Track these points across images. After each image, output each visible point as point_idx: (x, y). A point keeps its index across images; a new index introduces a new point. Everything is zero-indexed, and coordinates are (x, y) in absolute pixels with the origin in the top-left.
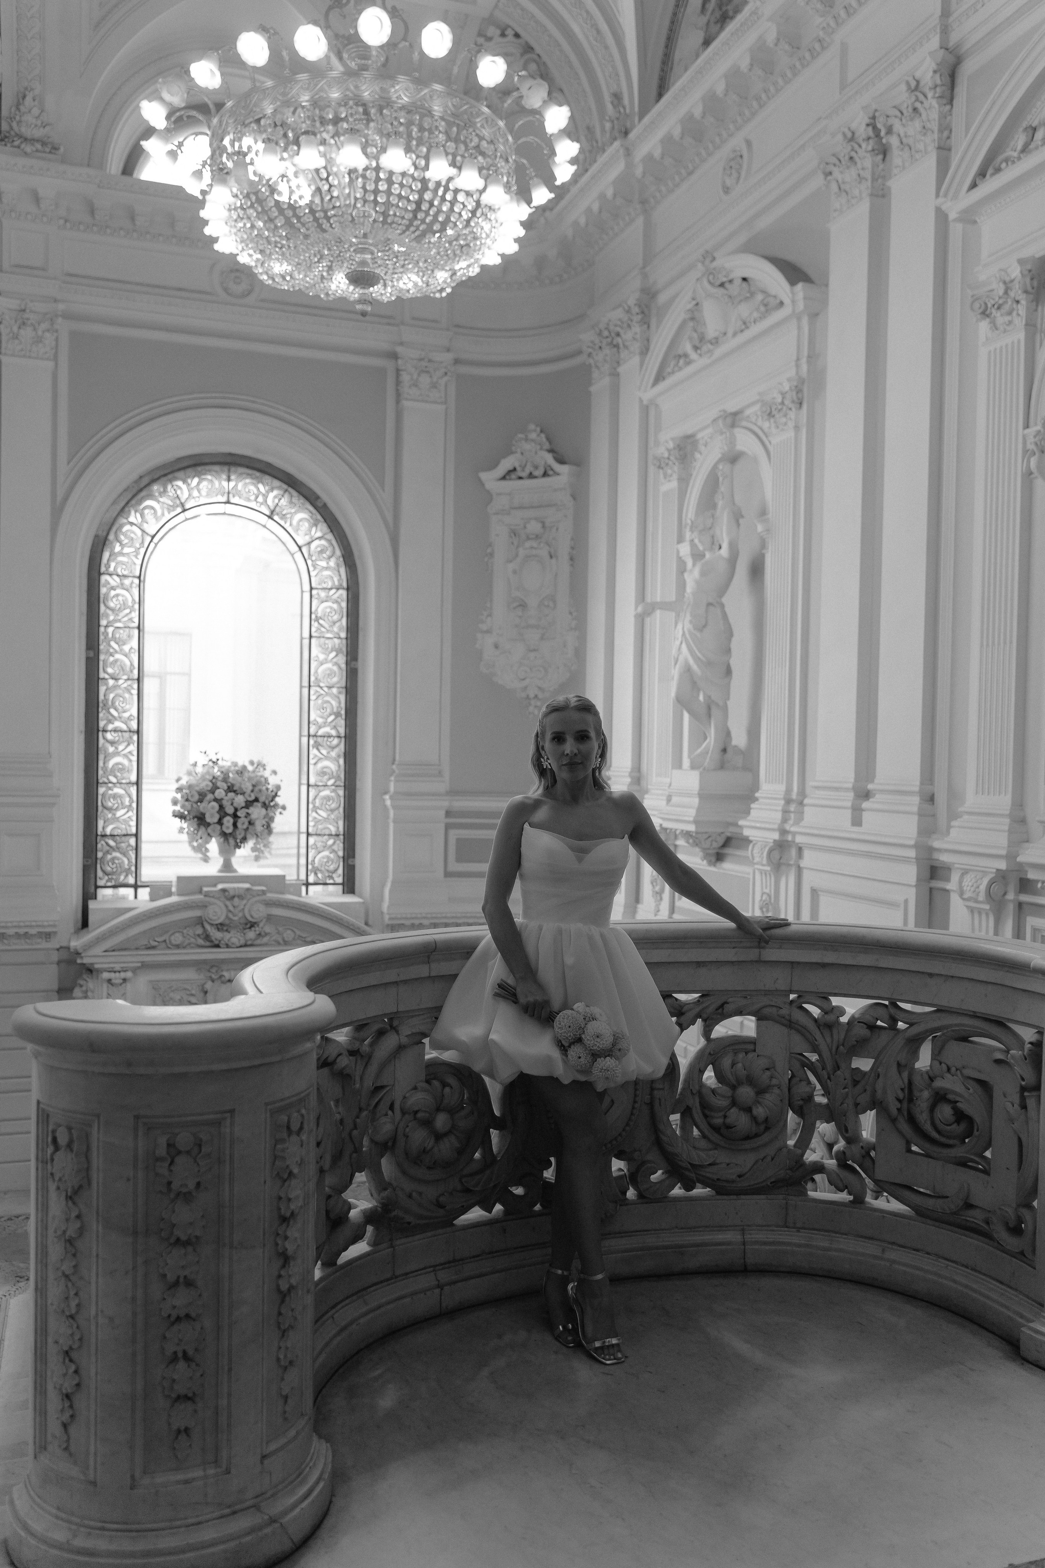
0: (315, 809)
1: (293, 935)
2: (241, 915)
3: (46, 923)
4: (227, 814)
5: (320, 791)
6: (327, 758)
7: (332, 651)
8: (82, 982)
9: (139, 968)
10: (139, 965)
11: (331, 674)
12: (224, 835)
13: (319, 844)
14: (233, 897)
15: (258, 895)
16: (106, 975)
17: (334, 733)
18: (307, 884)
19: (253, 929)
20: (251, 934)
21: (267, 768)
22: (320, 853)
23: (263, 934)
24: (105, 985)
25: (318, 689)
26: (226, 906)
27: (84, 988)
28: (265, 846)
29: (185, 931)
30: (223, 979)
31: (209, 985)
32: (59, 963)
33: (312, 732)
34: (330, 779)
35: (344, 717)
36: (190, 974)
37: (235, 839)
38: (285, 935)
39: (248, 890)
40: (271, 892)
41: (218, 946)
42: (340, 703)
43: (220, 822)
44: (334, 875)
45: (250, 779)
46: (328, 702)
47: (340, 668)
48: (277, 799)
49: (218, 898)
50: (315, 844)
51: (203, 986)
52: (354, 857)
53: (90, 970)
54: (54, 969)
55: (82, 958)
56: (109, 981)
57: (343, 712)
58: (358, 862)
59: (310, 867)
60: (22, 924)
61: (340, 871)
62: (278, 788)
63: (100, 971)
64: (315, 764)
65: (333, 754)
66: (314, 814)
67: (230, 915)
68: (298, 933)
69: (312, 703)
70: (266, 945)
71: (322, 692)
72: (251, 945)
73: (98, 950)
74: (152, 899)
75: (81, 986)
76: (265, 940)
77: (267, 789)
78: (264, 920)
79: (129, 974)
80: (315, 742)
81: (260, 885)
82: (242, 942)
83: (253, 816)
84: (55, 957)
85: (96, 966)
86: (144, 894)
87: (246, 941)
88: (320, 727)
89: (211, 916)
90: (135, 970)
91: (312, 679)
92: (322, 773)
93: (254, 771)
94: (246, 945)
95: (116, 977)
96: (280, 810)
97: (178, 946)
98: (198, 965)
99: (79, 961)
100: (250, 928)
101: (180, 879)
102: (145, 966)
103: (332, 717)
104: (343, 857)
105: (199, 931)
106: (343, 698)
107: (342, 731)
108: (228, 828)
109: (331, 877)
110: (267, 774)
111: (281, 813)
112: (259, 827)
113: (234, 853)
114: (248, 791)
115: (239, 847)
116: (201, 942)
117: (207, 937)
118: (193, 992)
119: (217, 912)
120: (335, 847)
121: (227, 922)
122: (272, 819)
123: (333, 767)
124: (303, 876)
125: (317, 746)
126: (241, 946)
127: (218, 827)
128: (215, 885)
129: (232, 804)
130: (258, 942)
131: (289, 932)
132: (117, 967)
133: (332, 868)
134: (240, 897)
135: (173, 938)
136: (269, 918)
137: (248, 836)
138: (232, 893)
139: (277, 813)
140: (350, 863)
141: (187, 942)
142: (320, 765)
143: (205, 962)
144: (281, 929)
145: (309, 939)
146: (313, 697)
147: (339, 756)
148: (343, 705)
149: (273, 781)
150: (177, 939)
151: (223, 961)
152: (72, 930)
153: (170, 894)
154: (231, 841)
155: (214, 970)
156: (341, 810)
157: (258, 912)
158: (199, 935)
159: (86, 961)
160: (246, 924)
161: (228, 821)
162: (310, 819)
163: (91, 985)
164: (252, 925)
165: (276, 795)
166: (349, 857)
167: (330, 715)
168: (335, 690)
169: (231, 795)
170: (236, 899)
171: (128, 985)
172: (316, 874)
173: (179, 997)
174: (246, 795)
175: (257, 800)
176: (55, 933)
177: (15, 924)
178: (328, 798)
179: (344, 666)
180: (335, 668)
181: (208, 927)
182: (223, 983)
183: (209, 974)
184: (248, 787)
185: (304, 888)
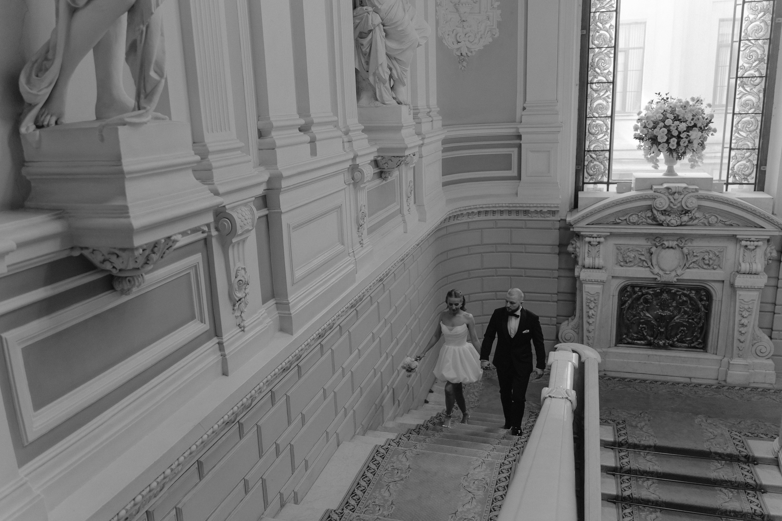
0: (738, 131)
1: (716, 220)
2: (679, 205)
3: (553, 205)
4: (673, 136)
5: (742, 118)
6: (749, 93)
7: (761, 12)
8: (573, 242)
9: (608, 236)
10: (609, 234)
11: (758, 29)
12: (670, 150)
13: (739, 156)
14: (675, 193)
15: (692, 192)
16: (587, 239)
17: (757, 74)
18: (727, 184)
19: (687, 214)
20: (685, 218)
21: (703, 103)
22: (738, 162)
23: (694, 218)
24: (587, 245)
25: (747, 42)
26: (669, 199)
27: (574, 246)
28: (699, 158)
29: (639, 214)
30: (664, 246)
31: (653, 249)
32: (560, 229)
33: (740, 74)
34: (751, 109)
35: (766, 62)
36: (642, 242)
37: (678, 153)
38: (710, 219)
39: (685, 188)
40: (701, 189)
41: (661, 225)
42: (764, 51)
43: (668, 142)
44: (748, 178)
45: (691, 111)
46: (755, 51)
47: (766, 24)
48: (710, 125)
49: (664, 194)
50: (735, 156)
51: (650, 249)
52: (766, 165)
53: (578, 235)
54: (556, 233)
55: (573, 228)
56: (589, 242)
57: (766, 58)
58: (768, 168)
59: (730, 172)
60: (539, 205)
61: (754, 175)
62: (712, 116)
63: (584, 236)
64: (740, 98)
65: (755, 90)
66: (736, 135)
67: (672, 205)
68: (720, 218)
69: (741, 53)
70: (696, 225)
71: (750, 44)
72: (685, 225)
73: (583, 224)
74: (618, 192)
75: (573, 244)
76: (695, 222)
77: (703, 118)
78: (696, 209)
79: (602, 240)
80: (742, 82)
81: (693, 185)
82: (679, 223)
83: (692, 138)
84: (558, 225)
85: (582, 233)
86: (613, 188)
87: (682, 222)
88: (746, 71)
89: (658, 205)
90: (606, 237)
91: (743, 34)
92: (745, 104)
93: (694, 105)
94: (681, 225)
95: (594, 241)
96: (711, 132)
97: (634, 224)
98: (647, 236)
99: (571, 230)
100: (685, 214)
101: (638, 180)
102: (612, 235)
103: (757, 62)
104: (757, 165)
105: (649, 214)
106: (766, 47)
107: (764, 73)
108: (673, 145)
109: (747, 179)
110: (703, 107)
111: (712, 135)
112: (695, 145)
113: (675, 163)
114: (690, 120)
115: (680, 159)
116: (650, 221)
117: (654, 218)
118: (643, 253)
119: (663, 203)
120: (751, 158)
121: (669, 209)
122: (705, 139)
123: (754, 99)
124: (724, 178)
125: (743, 85)
126: (678, 226)
127: (666, 145)
128: (662, 184)
129: (677, 129)
130: (690, 223)
131: (713, 217)
132: (595, 235)
133: (747, 172)
134: (680, 193)
135: (631, 218)
136: (699, 208)
137: (687, 151)
138: (674, 190)
139: (710, 135)
140: (762, 169)
141: (640, 221)
142: (744, 99)
143: (652, 234)
144: (707, 215)
145: (728, 223)
146: (742, 49)
147: (759, 91)
148: (766, 53)
149: (708, 111)
150: (634, 219)
151: (664, 235)
152: (568, 210)
153: (630, 189)
154: (675, 155)
155: (658, 240)
156: (758, 131)
157: (692, 203)
158: (648, 217)
159: (576, 230)
160: (682, 211)
161: (674, 141)
162: (733, 138)
163: (578, 244)
164: (687, 212)
165: (710, 122)
166: (761, 165)
167: (755, 61)
168: (760, 42)
169: (677, 123)
170: (676, 194)
171: (601, 246)
172: (734, 176)
173: (633, 256)
174: (688, 123)
175: (695, 126)
176: (558, 211)
177: (534, 205)
178: (748, 123)
179: (769, 22)
180: (762, 24)
181: (655, 212)
182: (663, 248)
183: (655, 242)
184: (689, 117)
185: (725, 186)
